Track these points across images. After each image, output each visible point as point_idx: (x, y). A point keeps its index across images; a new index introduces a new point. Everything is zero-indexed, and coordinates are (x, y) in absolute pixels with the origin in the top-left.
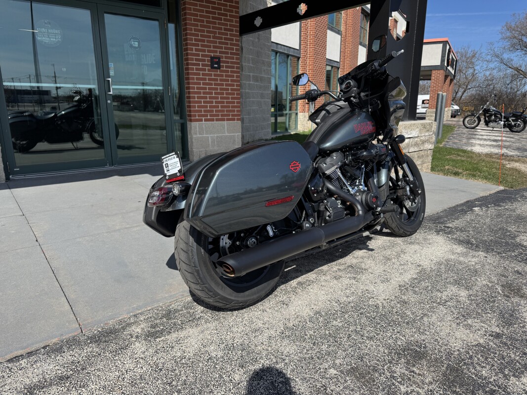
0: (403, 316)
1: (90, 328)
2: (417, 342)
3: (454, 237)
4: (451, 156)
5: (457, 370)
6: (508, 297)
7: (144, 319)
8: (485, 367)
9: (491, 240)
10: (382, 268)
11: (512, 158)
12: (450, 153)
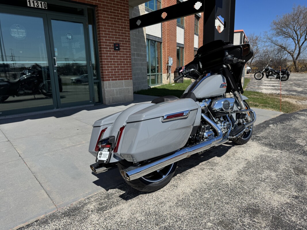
0: (243, 189)
1: (62, 207)
2: (253, 204)
3: (262, 142)
4: (251, 96)
5: (278, 218)
6: (298, 175)
7: (94, 200)
8: (293, 216)
9: (282, 143)
10: (226, 162)
11: (284, 96)
12: (250, 94)
